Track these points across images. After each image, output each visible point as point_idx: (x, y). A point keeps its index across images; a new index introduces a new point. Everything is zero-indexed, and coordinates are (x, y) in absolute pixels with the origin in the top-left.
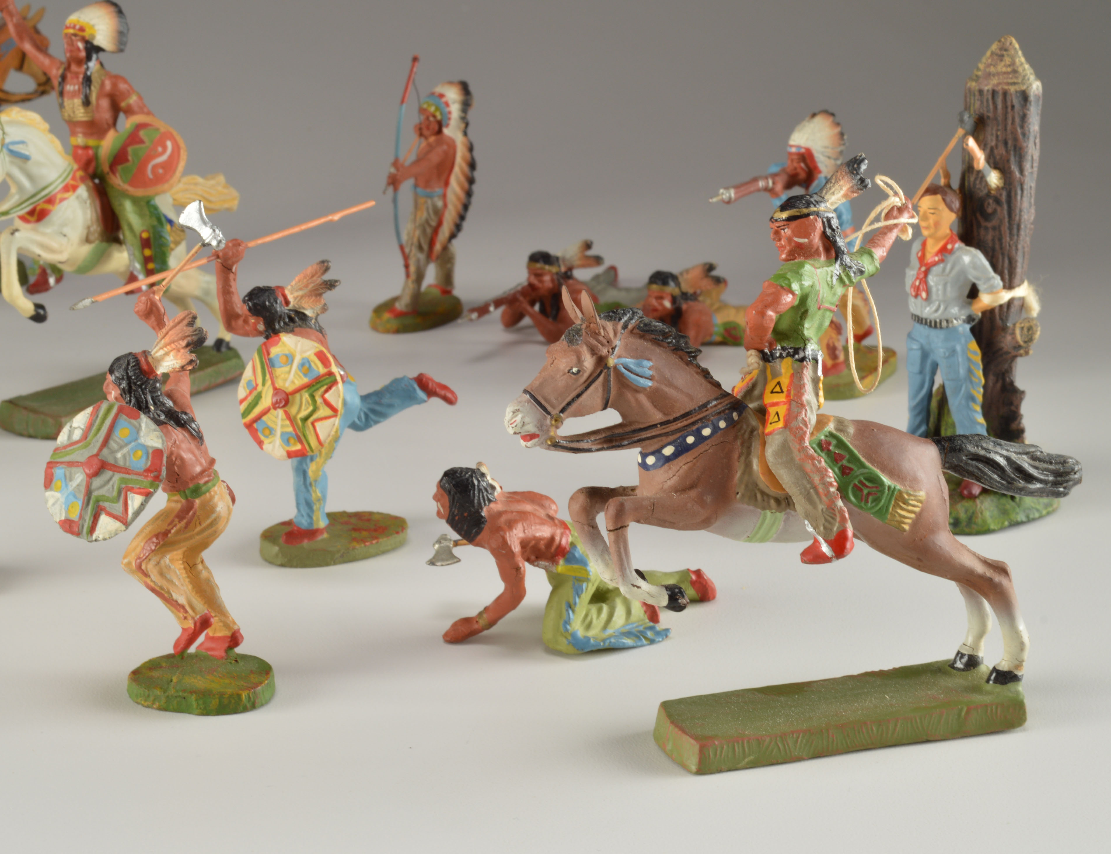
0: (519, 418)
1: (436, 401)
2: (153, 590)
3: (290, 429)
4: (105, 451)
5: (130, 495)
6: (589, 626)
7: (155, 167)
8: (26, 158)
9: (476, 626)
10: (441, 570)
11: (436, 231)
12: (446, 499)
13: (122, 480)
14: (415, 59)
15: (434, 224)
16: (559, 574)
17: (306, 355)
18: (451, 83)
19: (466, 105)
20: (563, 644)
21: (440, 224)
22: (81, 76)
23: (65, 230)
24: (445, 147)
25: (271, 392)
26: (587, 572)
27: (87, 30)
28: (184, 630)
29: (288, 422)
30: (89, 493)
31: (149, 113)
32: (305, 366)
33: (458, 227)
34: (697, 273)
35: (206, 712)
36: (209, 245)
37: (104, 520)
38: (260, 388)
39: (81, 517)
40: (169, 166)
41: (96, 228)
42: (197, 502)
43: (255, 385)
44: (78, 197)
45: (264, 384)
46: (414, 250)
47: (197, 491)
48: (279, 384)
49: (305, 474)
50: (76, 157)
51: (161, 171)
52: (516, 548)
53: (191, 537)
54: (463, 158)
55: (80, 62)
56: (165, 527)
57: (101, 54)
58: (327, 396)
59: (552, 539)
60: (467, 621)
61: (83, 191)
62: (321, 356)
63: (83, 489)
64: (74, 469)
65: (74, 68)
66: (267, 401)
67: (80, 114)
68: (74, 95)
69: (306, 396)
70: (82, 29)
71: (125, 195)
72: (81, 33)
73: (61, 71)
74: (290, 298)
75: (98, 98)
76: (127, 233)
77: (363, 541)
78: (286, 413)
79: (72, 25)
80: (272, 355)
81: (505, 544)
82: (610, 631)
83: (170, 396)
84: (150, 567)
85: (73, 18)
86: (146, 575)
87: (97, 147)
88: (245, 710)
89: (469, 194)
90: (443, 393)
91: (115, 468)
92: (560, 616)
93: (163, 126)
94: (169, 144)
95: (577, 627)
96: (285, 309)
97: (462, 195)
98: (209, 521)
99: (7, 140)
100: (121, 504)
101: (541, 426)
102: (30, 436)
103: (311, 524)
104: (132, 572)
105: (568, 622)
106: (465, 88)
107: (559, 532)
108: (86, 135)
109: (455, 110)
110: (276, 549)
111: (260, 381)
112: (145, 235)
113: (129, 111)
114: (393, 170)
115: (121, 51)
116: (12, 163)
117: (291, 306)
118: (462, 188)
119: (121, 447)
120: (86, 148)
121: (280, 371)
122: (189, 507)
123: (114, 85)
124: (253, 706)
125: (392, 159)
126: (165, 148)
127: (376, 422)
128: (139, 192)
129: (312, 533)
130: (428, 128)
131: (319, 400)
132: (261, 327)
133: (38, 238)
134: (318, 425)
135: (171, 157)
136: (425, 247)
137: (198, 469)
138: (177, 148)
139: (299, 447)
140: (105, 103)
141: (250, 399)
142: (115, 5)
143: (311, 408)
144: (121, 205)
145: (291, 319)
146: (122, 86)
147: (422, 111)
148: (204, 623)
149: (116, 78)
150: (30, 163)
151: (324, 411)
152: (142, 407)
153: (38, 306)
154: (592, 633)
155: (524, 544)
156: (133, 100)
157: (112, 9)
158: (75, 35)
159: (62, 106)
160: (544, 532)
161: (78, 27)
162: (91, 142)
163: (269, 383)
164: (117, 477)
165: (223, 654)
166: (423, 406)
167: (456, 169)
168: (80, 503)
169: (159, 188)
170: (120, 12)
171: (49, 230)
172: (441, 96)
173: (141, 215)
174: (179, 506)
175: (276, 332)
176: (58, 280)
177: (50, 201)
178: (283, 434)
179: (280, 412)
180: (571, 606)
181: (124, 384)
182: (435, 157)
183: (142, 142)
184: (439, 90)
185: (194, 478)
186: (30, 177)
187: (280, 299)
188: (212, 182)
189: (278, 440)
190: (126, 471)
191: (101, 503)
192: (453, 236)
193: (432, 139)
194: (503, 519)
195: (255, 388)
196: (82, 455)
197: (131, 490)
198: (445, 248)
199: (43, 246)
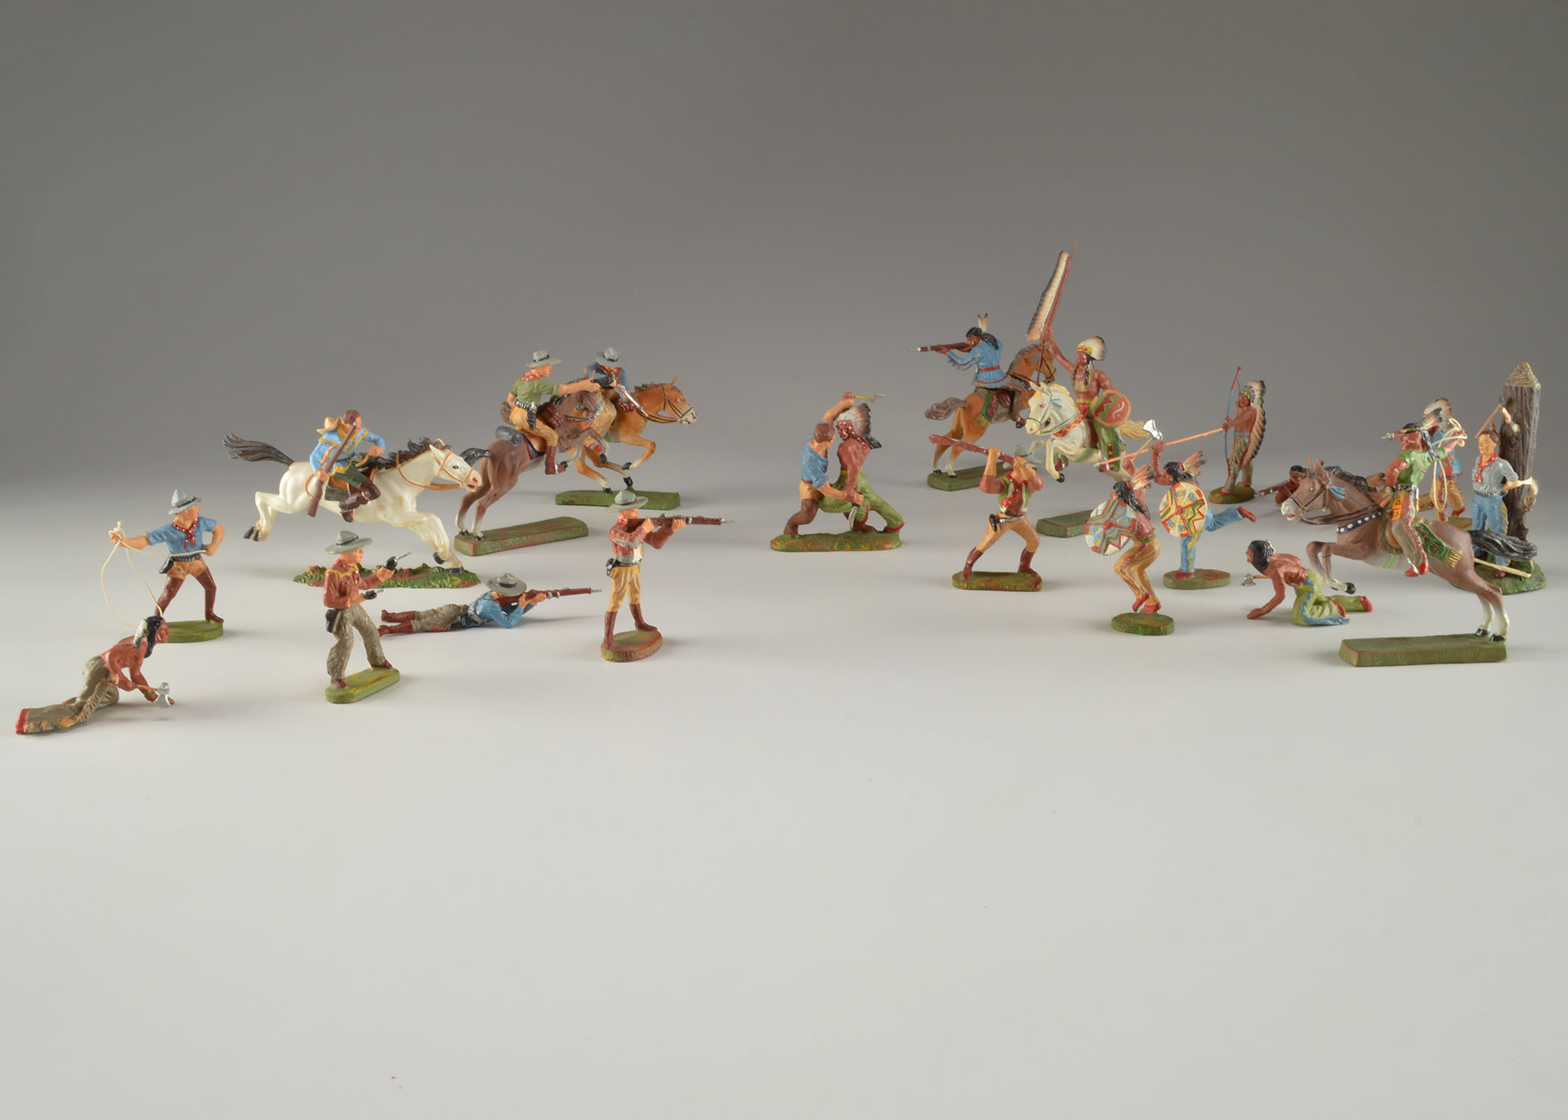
0: (1288, 507)
1: (1246, 519)
2: (1127, 581)
3: (1183, 524)
4: (1112, 519)
5: (1122, 537)
6: (1313, 614)
7: (1116, 414)
8: (1060, 407)
9: (1262, 612)
10: (1247, 588)
11: (1244, 454)
12: (1252, 554)
13: (1119, 531)
14: (1239, 368)
15: (1243, 450)
16: (1300, 590)
17: (1192, 491)
18: (1255, 381)
19: (1263, 392)
20: (1301, 621)
21: (1247, 450)
22: (1084, 371)
23: (1074, 441)
24: (1251, 412)
25: (1175, 507)
28: (1138, 599)
29: (1182, 521)
30: (1105, 536)
31: (1114, 389)
32: (1191, 496)
33: (1256, 453)
34: (1376, 477)
35: (1145, 634)
36: (1156, 439)
37: (1110, 546)
39: (1101, 545)
40: (1123, 414)
41: (1088, 441)
42: (1147, 544)
44: (1081, 426)
45: (1172, 504)
46: (1233, 463)
47: (1147, 540)
48: (1179, 504)
49: (1186, 547)
50: (1080, 409)
51: (1119, 415)
52: (1282, 576)
53: (1143, 559)
54: (1260, 418)
55: (1083, 364)
56: (1133, 554)
57: (1094, 361)
58: (1200, 509)
59: (1298, 574)
60: (1258, 610)
61: (1082, 423)
62: (1198, 492)
63: (1102, 534)
64: (1099, 526)
65: (1080, 367)
66: (1173, 510)
67: (1083, 388)
68: (1080, 380)
69: (1191, 509)
70: (1086, 350)
71: (1103, 426)
73: (1074, 369)
74: (1185, 467)
75: (1091, 382)
76: (1102, 444)
77: (1211, 580)
78: (1181, 516)
82: (1322, 617)
83: (1137, 500)
84: (1125, 571)
85: (1082, 344)
86: (1124, 573)
87: (1089, 404)
88: (1162, 634)
89: (1262, 437)
90: (1249, 516)
91: (1116, 526)
92: (1300, 607)
93: (1121, 396)
94: (1123, 403)
95: (1307, 613)
96: (1182, 472)
97: (1258, 437)
99: (1053, 398)
100: (1118, 541)
101: (1296, 511)
102: (1052, 536)
103: (1187, 570)
105: (1303, 611)
106: (1262, 384)
107: (1301, 571)
108: (1084, 398)
109: (1257, 394)
110: (1171, 581)
111: (1170, 502)
112: (1110, 445)
113: (1105, 388)
114: (1226, 422)
115: (1103, 360)
116: (1054, 409)
117: (1185, 471)
118: (1259, 433)
119: (1119, 518)
120: (1084, 404)
121: (1179, 498)
122: (1143, 546)
123: (1099, 376)
124: (1165, 633)
125: (1225, 416)
126: (1121, 405)
127: (1219, 528)
128: (1108, 425)
129: (1187, 575)
130: (1243, 403)
131: (1196, 511)
132: (1171, 479)
133: (1063, 443)
134: (1195, 522)
135: (1124, 409)
136: (1239, 462)
137: (1148, 531)
138: (1127, 405)
139: (1186, 532)
140: (1094, 384)
141: (1165, 510)
142: (1101, 339)
143: (1192, 515)
144: (1100, 430)
145: (1185, 477)
146: (1102, 376)
147: (1240, 394)
148: (1146, 597)
149: (1100, 373)
150: (1061, 409)
151: (1198, 516)
152: (1126, 502)
153: (1061, 475)
154: (1314, 617)
155: (1286, 574)
156: (1107, 383)
159: (1074, 384)
160: (1295, 571)
162: (1087, 402)
163: (1174, 503)
164: (1117, 529)
166: (1240, 521)
167: (1256, 423)
168: (1100, 540)
169: (1117, 424)
170: (1103, 342)
171: (1067, 440)
172: (1251, 387)
173: (1108, 436)
174: (1139, 546)
175: (1178, 482)
177: (1069, 427)
178: (1179, 526)
179: (1179, 516)
180: (1305, 604)
181: (1120, 494)
182: (1246, 417)
183: (1111, 402)
184: (1249, 384)
185: (1146, 534)
186: (1060, 415)
187: (1181, 467)
188: (1138, 424)
189: (1177, 528)
190: (1121, 527)
191: (1110, 540)
192: (1253, 457)
193: (1245, 408)
194: (1277, 563)
195: (1167, 506)
196: (1102, 521)
197: (1123, 535)
198: (1248, 463)
199: (1064, 447)
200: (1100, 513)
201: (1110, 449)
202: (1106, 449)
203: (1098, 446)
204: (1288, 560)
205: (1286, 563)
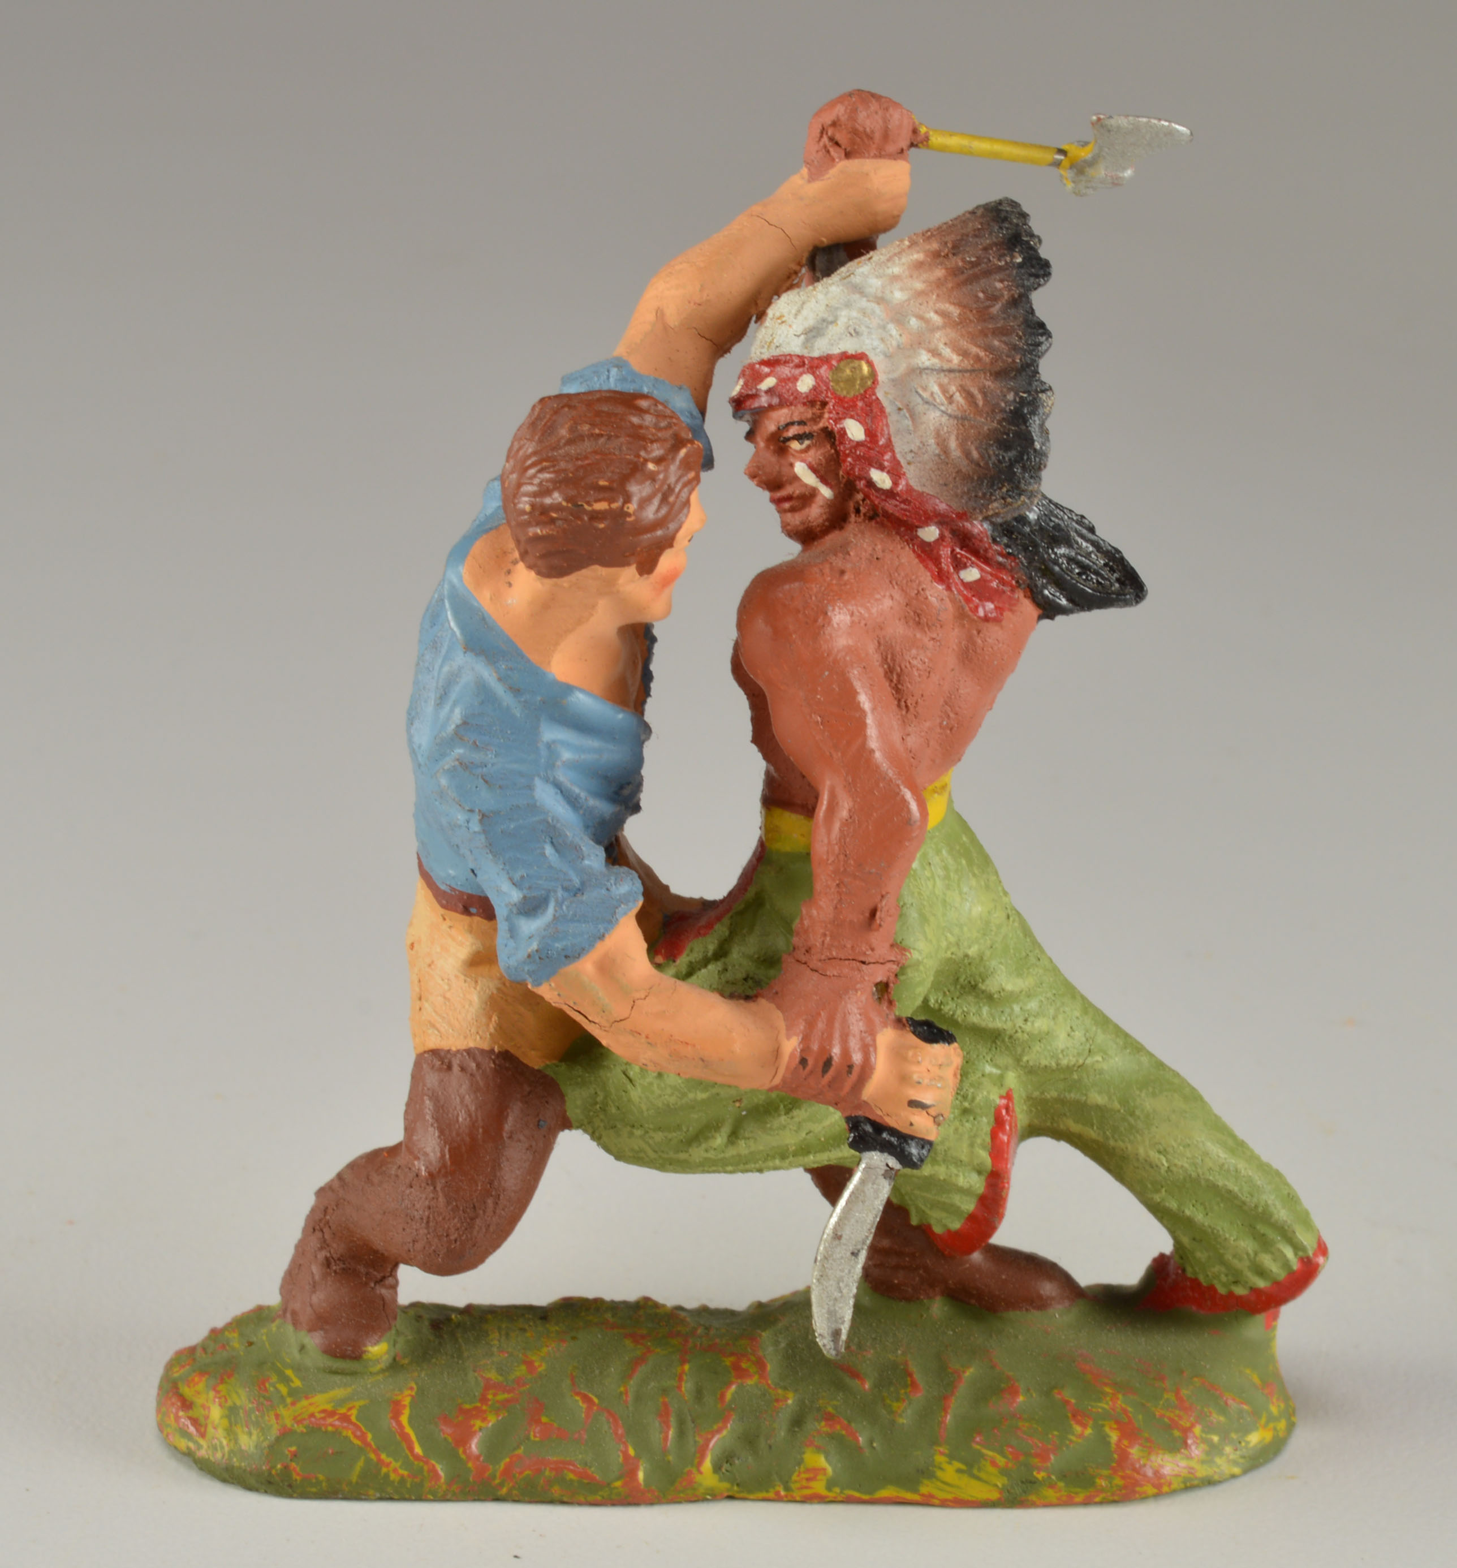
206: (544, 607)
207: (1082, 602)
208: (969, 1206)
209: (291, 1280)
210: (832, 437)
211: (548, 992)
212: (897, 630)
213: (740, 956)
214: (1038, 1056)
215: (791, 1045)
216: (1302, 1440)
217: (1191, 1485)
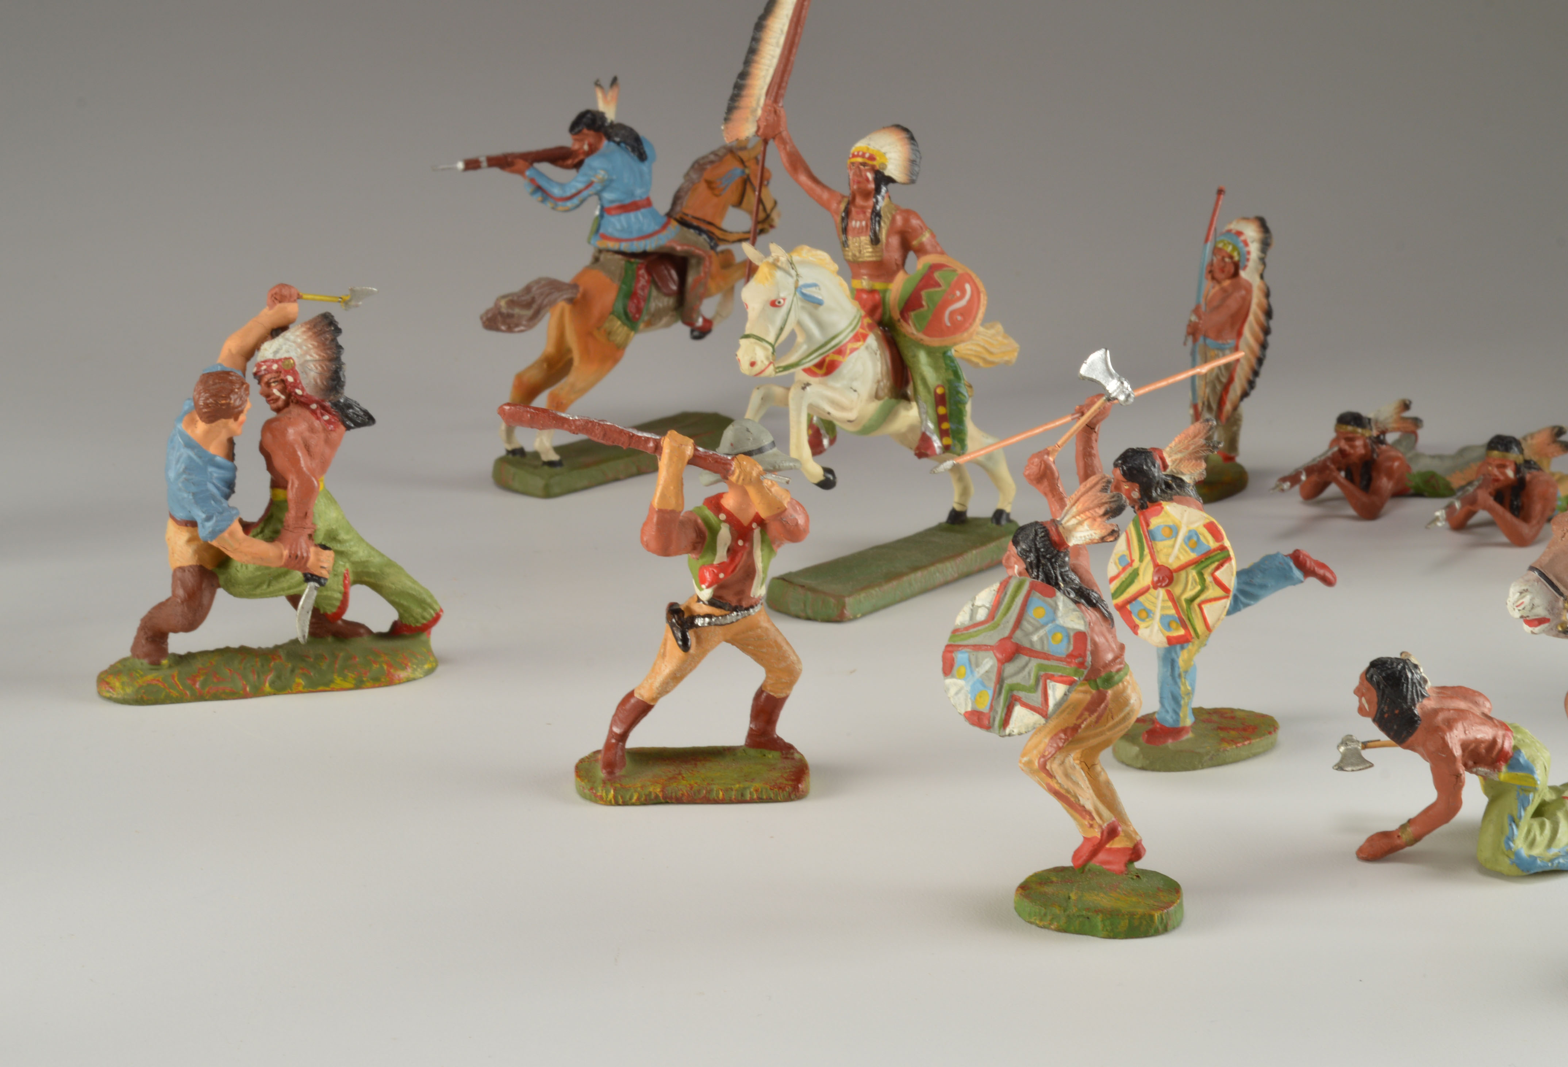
2: (1057, 794)
3: (1173, 612)
4: (1018, 634)
5: (1051, 684)
6: (1532, 844)
7: (952, 313)
8: (818, 303)
9: (1398, 842)
10: (1350, 777)
11: (1226, 388)
13: (1040, 667)
14: (1220, 192)
15: (1224, 380)
16: (1500, 783)
17: (1193, 527)
18: (1246, 219)
19: (1265, 245)
20: (1505, 864)
21: (1231, 380)
22: (870, 211)
23: (855, 385)
24: (1243, 292)
25: (1151, 569)
26: (1534, 781)
27: (878, 158)
28: (1086, 839)
29: (1170, 604)
30: (1000, 681)
31: (942, 253)
32: (1192, 539)
33: (1251, 384)
34: (1544, 437)
35: (1113, 934)
37: (1019, 711)
38: (1136, 564)
39: (992, 707)
40: (968, 313)
41: (886, 383)
42: (1110, 692)
43: (1129, 561)
44: (867, 348)
45: (1141, 559)
46: (1205, 409)
47: (1109, 681)
48: (1161, 560)
49: (1173, 663)
50: (863, 304)
51: (959, 318)
52: (1458, 752)
53: (1102, 733)
54: (1259, 305)
55: (866, 195)
57: (891, 185)
59: (1494, 742)
60: (1385, 835)
61: (872, 341)
62: (1211, 528)
63: (994, 677)
64: (981, 654)
65: (859, 201)
66: (1146, 577)
67: (868, 253)
68: (860, 232)
69: (1193, 573)
70: (872, 158)
71: (920, 345)
72: (871, 163)
73: (843, 206)
74: (1169, 461)
75: (888, 236)
76: (921, 388)
77: (1234, 741)
78: (1169, 593)
79: (860, 153)
80: (1152, 527)
81: (1445, 747)
82: (1554, 851)
83: (1075, 570)
84: (1054, 766)
85: (861, 145)
86: (1051, 775)
87: (885, 291)
88: (1157, 933)
89: (1264, 346)
91: (1032, 653)
92: (1502, 831)
93: (961, 269)
94: (968, 287)
95: (1520, 845)
96: (1163, 473)
97: (1256, 347)
98: (1122, 715)
99: (801, 283)
100: (1039, 694)
102: (808, 619)
103: (1177, 721)
104: (1033, 772)
105: (1511, 838)
106: (1263, 224)
107: (1501, 733)
108: (872, 277)
109: (1254, 249)
110: (1136, 749)
111: (1136, 555)
112: (939, 391)
113: (921, 251)
114: (1194, 318)
115: (912, 182)
116: (803, 308)
117: (1168, 471)
118: (1256, 339)
119: (1037, 629)
120: (872, 292)
121: (1161, 546)
122: (1100, 698)
123: (906, 221)
124: (1164, 929)
125: (1193, 306)
126: (963, 292)
127: (1246, 605)
128: (935, 342)
130: (1222, 270)
131: (1208, 579)
132: (1136, 494)
133: (829, 393)
134: (1205, 607)
135: (970, 301)
136: (1214, 406)
137: (1110, 656)
138: (976, 291)
139: (1182, 632)
140: (895, 241)
141: (1123, 577)
142: (906, 130)
143: (1199, 588)
144: (915, 356)
145: (1168, 486)
146: (914, 222)
147: (1216, 251)
148: (1112, 833)
149: (908, 214)
150: (821, 308)
151: (1214, 591)
152: (1051, 582)
153: (828, 471)
154: (1536, 852)
155: (1465, 746)
156: (926, 238)
157: (904, 135)
158: (864, 164)
159: (845, 244)
160: (1484, 733)
161: (867, 155)
162: (878, 285)
163: (1148, 558)
164: (1034, 663)
165: (1123, 868)
166: (1299, 586)
167: (1251, 318)
168: (990, 693)
169: (958, 337)
170: (912, 138)
171: (838, 385)
172: (1239, 234)
173: (936, 368)
174: (1088, 697)
175: (1153, 501)
176: (832, 442)
177: (840, 352)
178: (1163, 617)
179: (1162, 593)
180: (1514, 820)
181: (1032, 557)
182: (1233, 304)
183: (938, 285)
184: (1234, 226)
185: (1107, 666)
186: (820, 324)
187: (1158, 462)
189: (1156, 624)
190: (1046, 656)
191: (1015, 693)
192: (1245, 395)
193: (1227, 283)
194: (1441, 717)
195: (1131, 564)
196: (993, 638)
197: (1051, 677)
198: (1235, 408)
199: (834, 403)
200: (981, 615)
201: (940, 400)
202: (931, 399)
203: (910, 392)
204: (1462, 705)
205: (1462, 714)
206: (207, 433)
207: (358, 425)
208: (338, 604)
209: (134, 649)
210: (284, 381)
211: (215, 543)
212: (307, 434)
213: (267, 532)
214: (355, 558)
215: (286, 553)
216: (440, 669)
217: (409, 680)
